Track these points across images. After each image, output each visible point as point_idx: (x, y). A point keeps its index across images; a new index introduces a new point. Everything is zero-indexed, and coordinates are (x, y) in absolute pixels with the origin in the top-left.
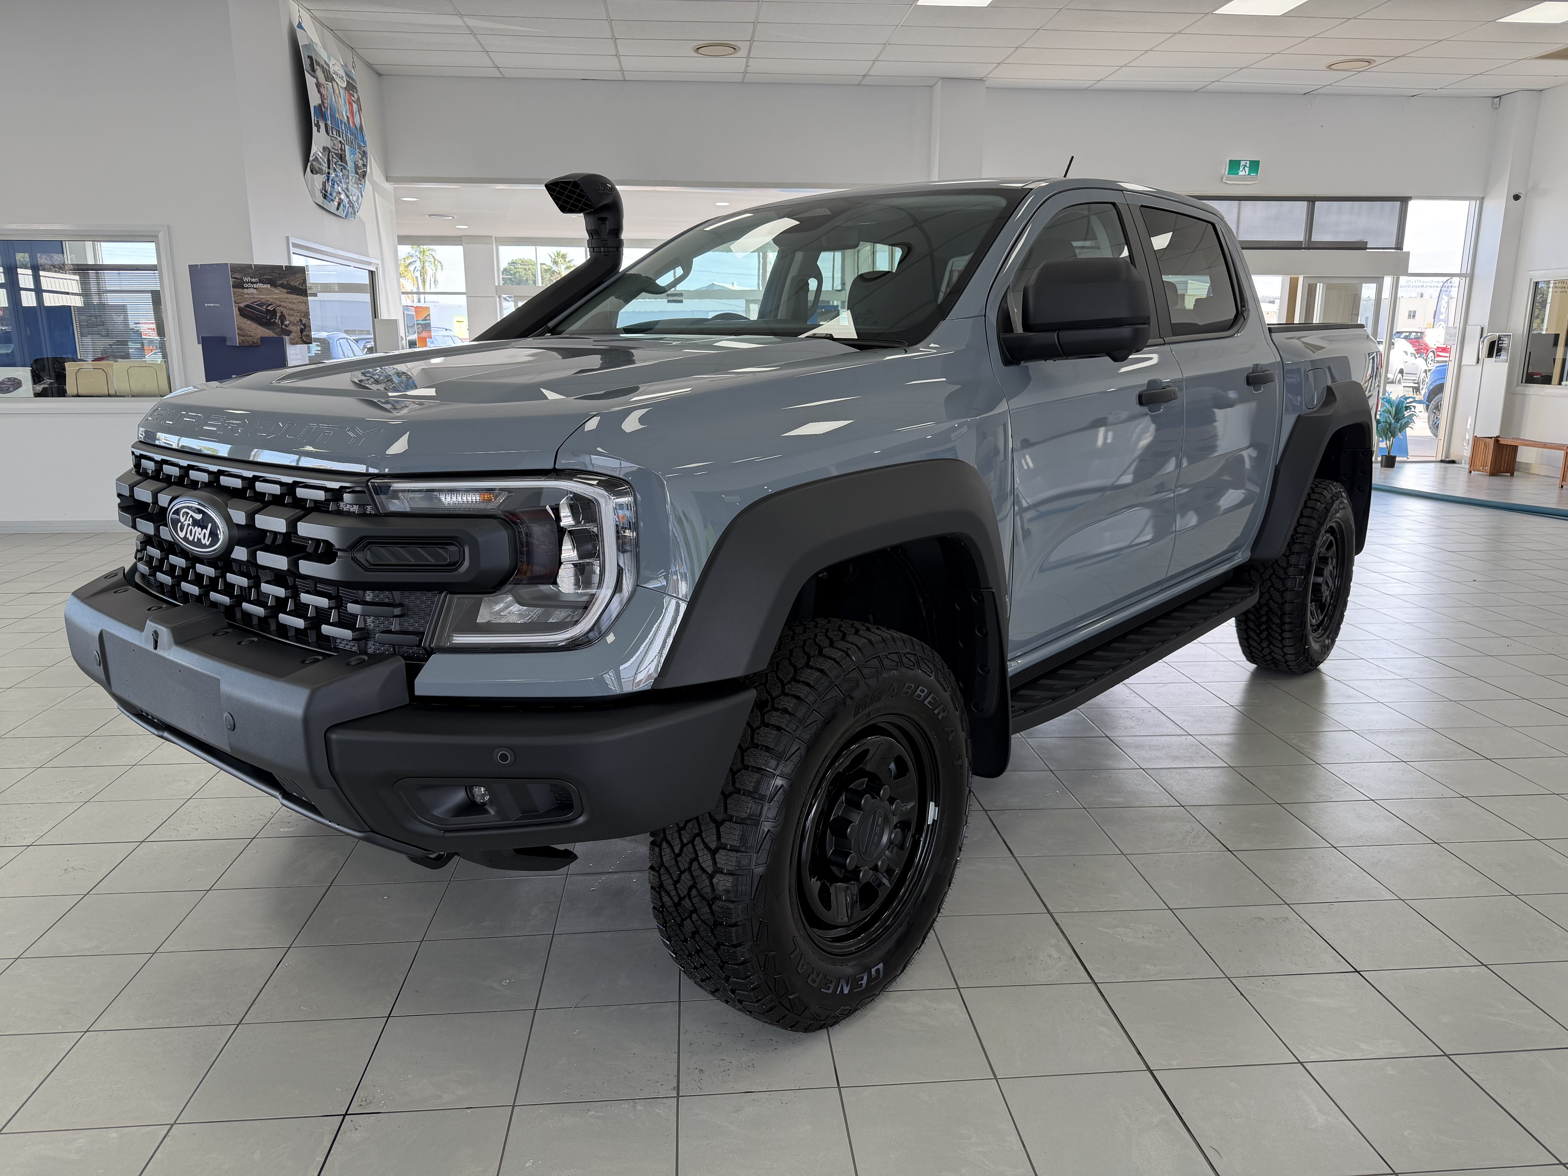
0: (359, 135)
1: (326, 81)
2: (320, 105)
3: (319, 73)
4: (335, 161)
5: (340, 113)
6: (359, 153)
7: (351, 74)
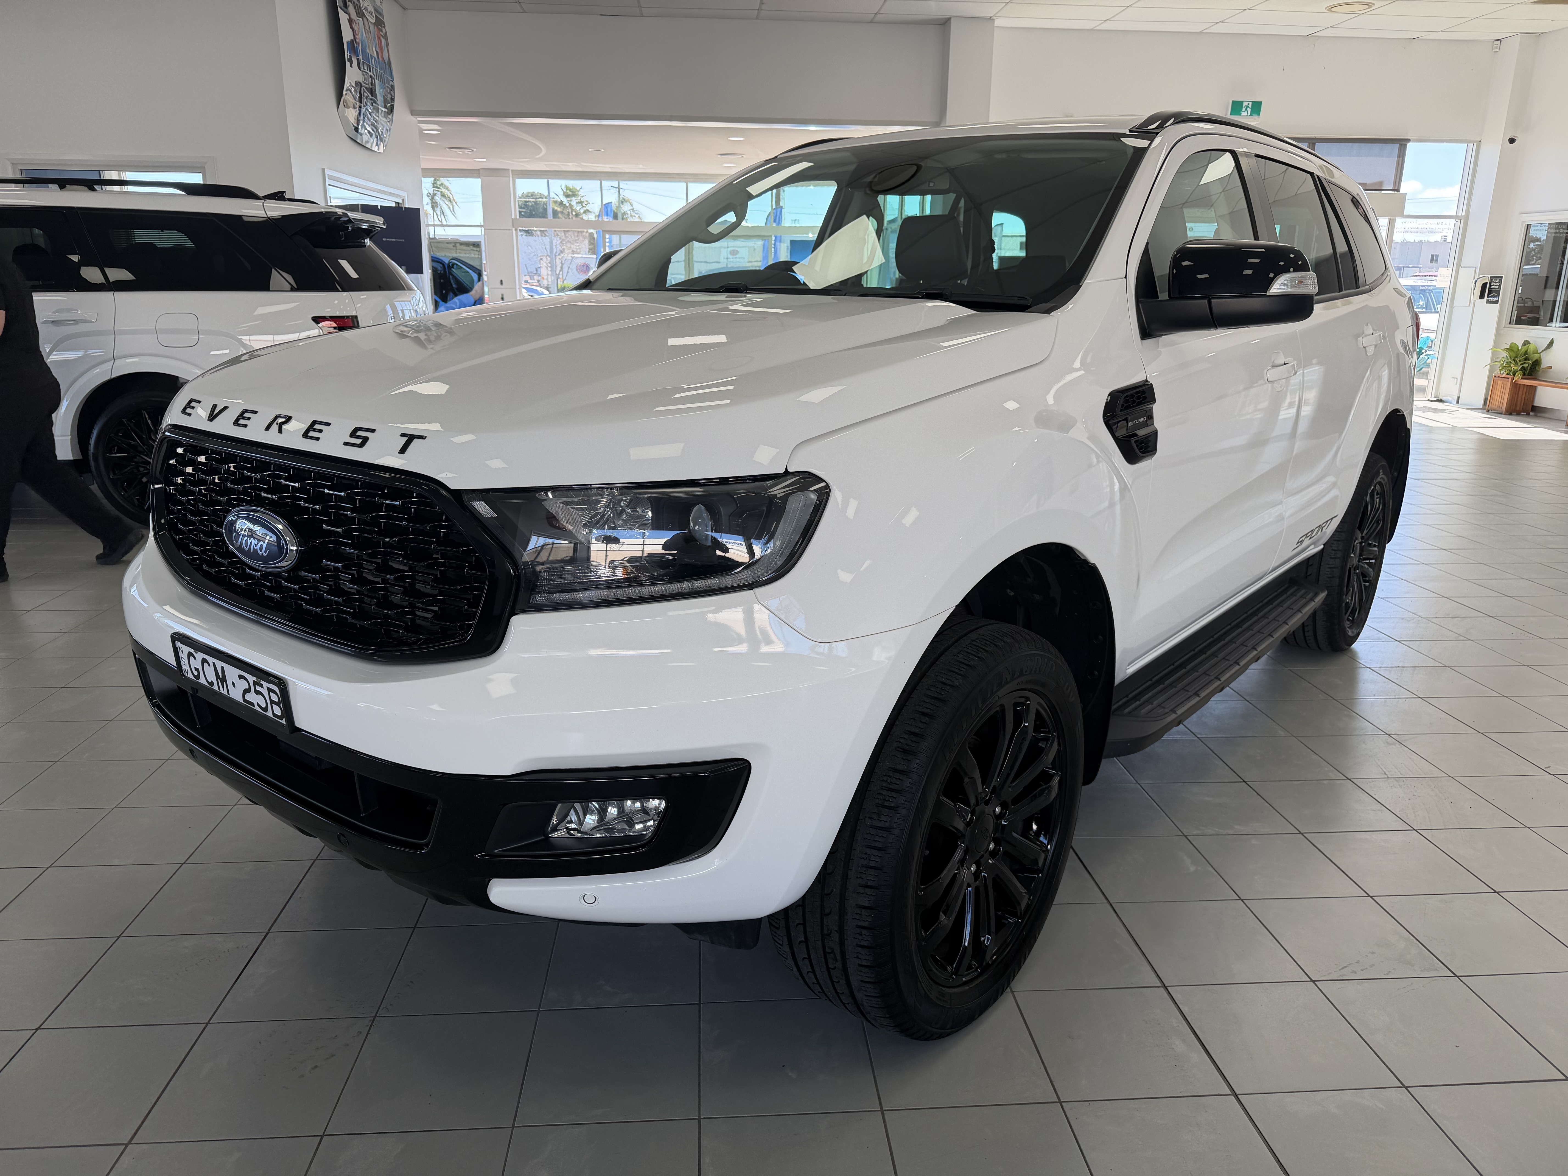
0: (387, 69)
1: (357, 17)
2: (352, 41)
3: (351, 9)
4: (366, 95)
5: (371, 48)
6: (388, 87)
7: (379, 10)
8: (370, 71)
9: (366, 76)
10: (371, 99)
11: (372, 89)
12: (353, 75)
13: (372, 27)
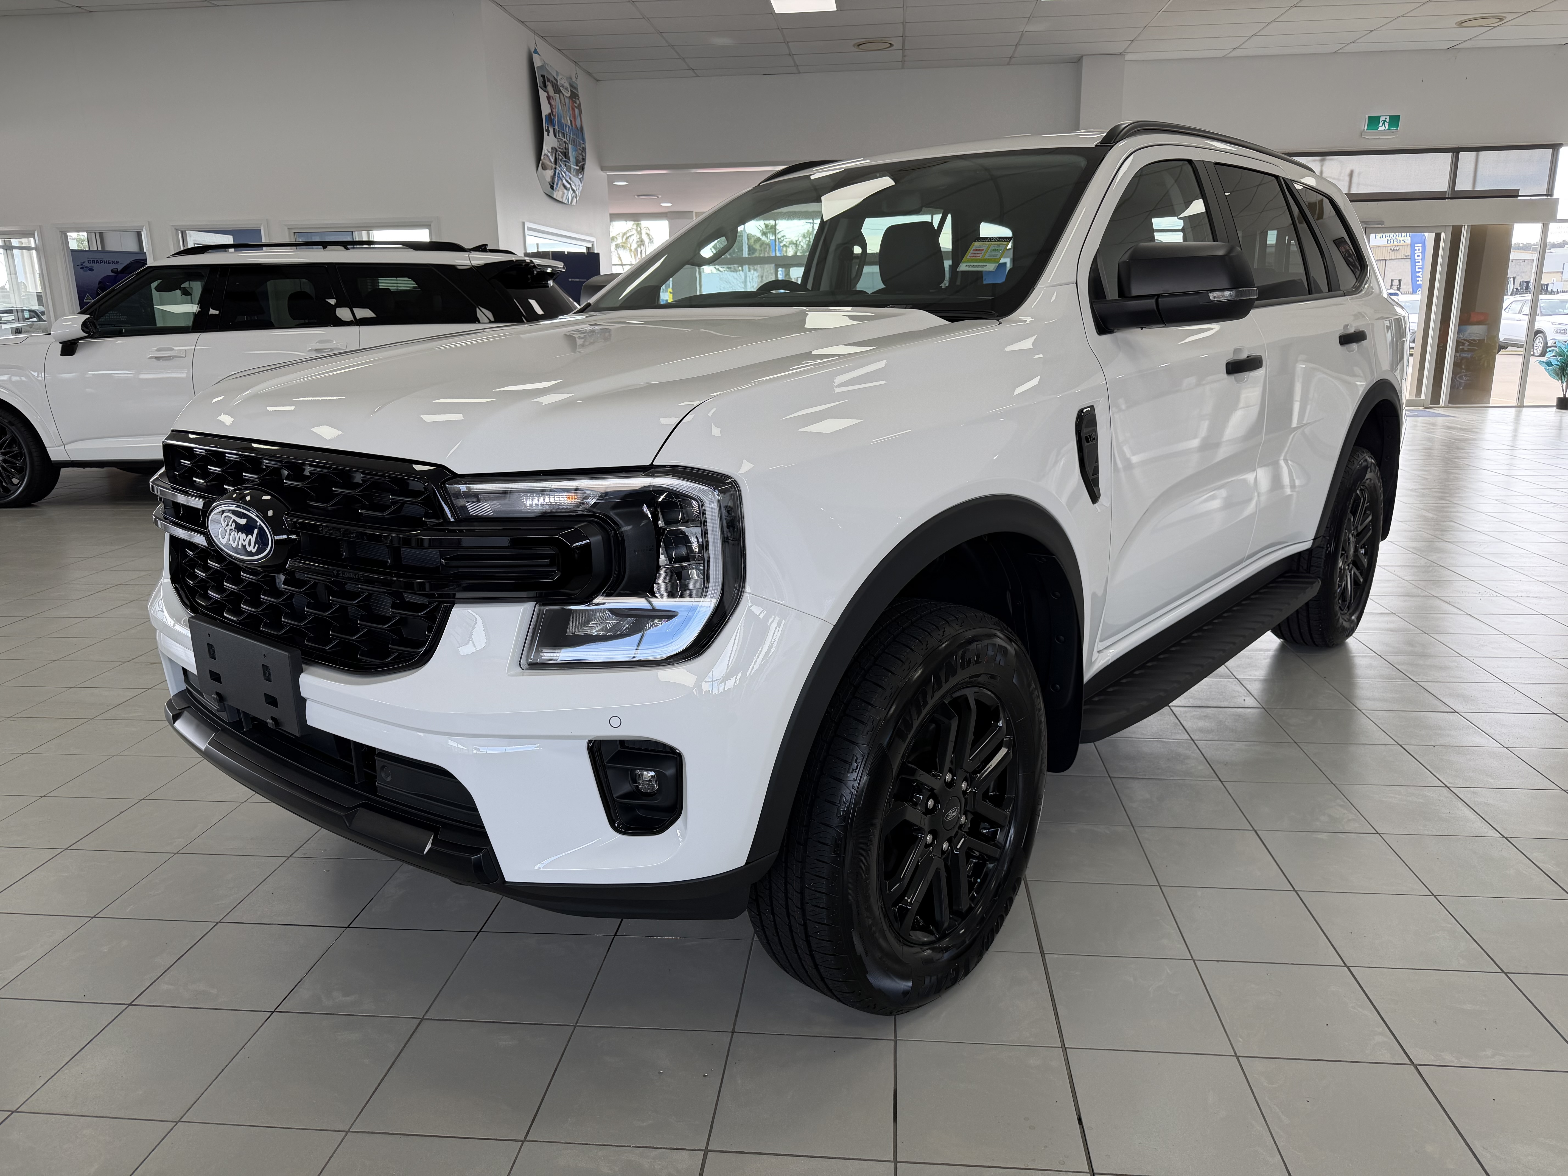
0: (580, 135)
1: (555, 93)
2: (550, 114)
3: (550, 88)
4: (560, 158)
5: (565, 119)
6: (580, 149)
7: (575, 85)
8: (564, 138)
9: (561, 142)
10: (565, 161)
11: (565, 153)
12: (550, 142)
13: (567, 100)
